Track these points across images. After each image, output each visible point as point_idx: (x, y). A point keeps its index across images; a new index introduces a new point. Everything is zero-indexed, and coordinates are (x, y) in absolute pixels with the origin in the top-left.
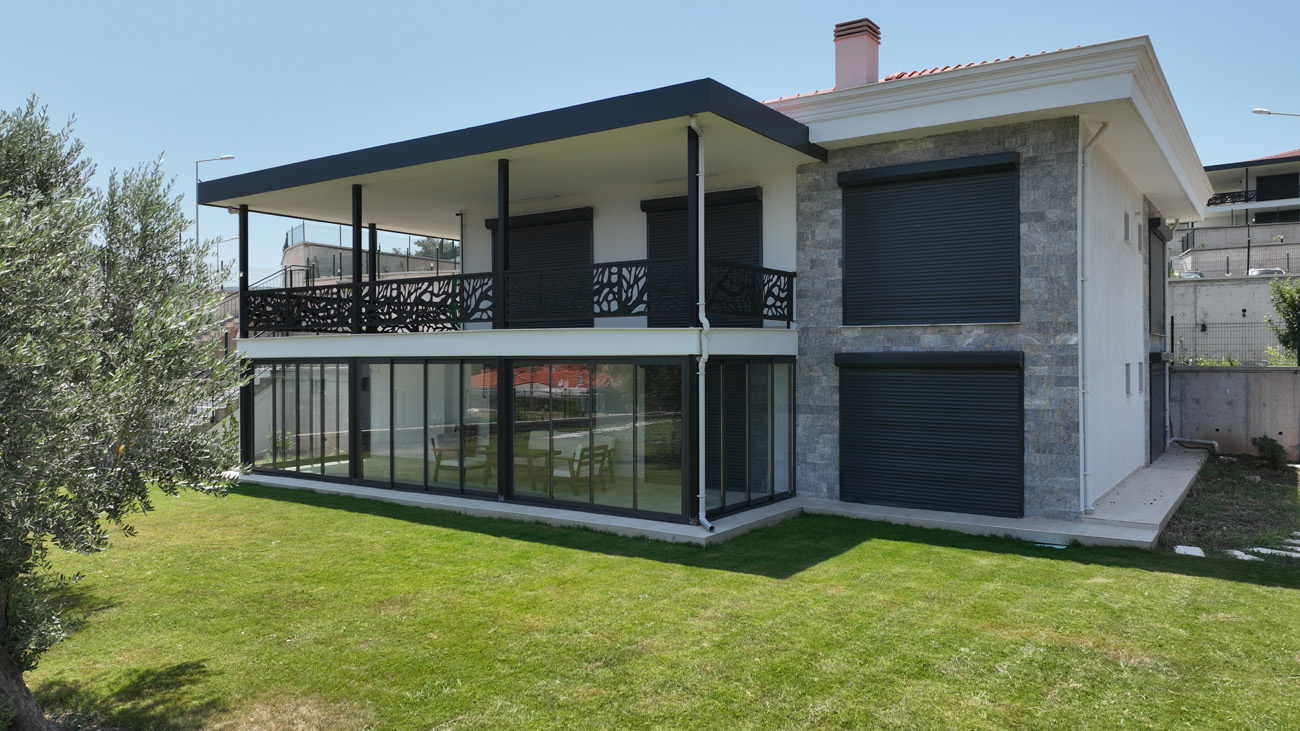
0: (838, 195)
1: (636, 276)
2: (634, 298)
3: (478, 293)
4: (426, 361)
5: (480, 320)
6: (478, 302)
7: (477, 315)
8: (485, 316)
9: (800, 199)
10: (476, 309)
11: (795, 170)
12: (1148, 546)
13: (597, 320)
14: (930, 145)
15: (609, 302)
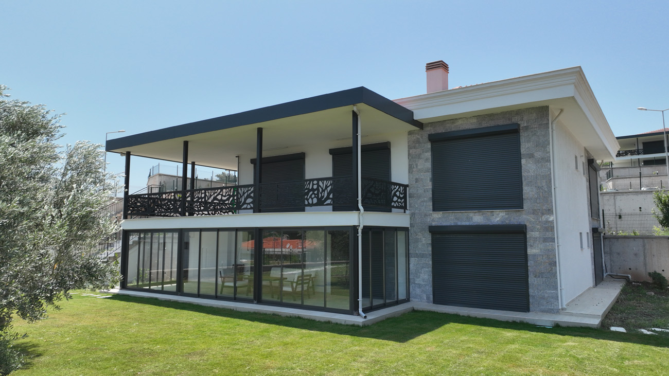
0: (429, 145)
1: (326, 186)
2: (325, 197)
3: (246, 195)
4: (218, 230)
5: (246, 209)
6: (245, 200)
7: (245, 206)
8: (249, 207)
9: (410, 148)
10: (245, 203)
11: (407, 133)
12: (596, 326)
13: (307, 208)
14: (475, 120)
15: (312, 199)
